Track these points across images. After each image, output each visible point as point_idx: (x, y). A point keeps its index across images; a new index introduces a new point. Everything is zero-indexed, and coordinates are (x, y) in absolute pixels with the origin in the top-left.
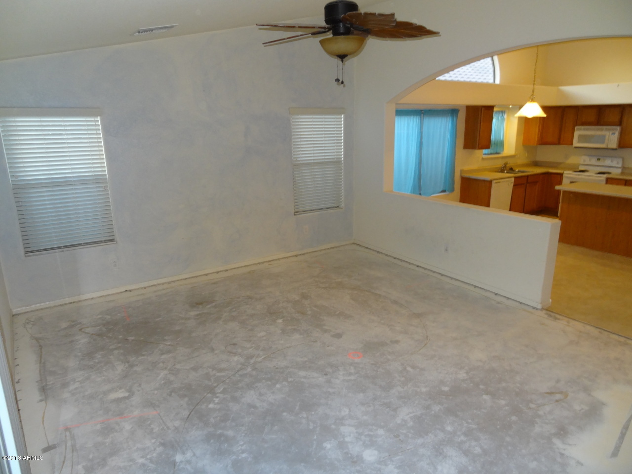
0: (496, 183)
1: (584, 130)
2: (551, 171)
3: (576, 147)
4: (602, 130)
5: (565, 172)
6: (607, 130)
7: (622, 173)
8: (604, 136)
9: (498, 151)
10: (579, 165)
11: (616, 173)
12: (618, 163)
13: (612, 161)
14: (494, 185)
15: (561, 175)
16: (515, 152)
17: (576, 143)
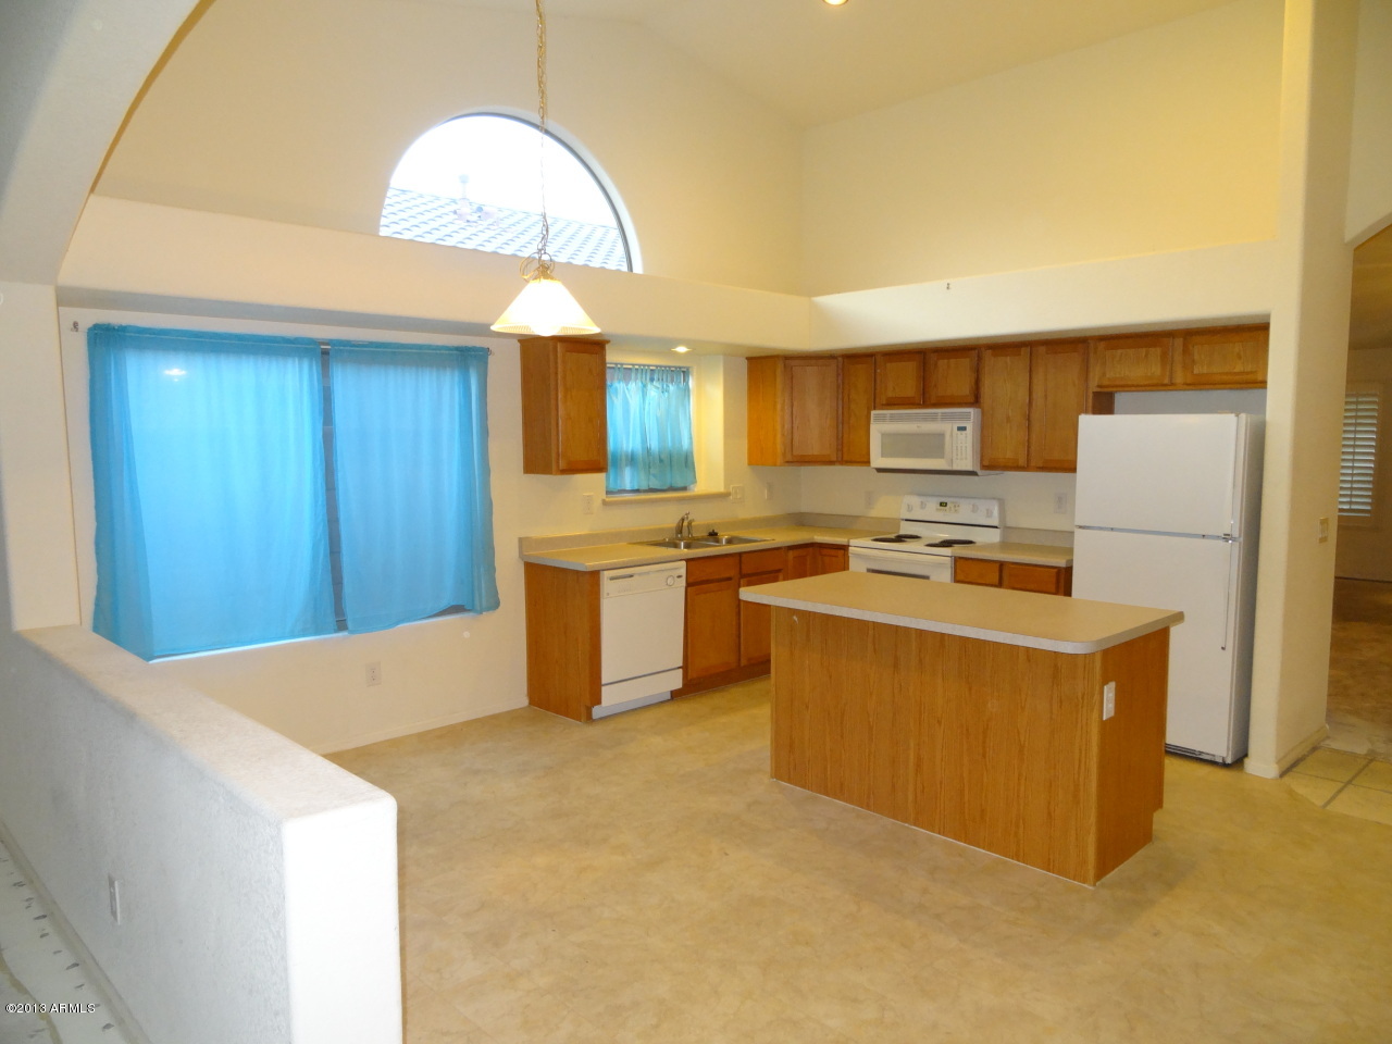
0: (612, 579)
1: (893, 419)
2: (820, 538)
3: (880, 470)
4: (934, 418)
5: (853, 542)
6: (945, 418)
7: (1004, 545)
8: (941, 436)
9: (679, 483)
10: (896, 522)
11: (987, 541)
12: (989, 514)
13: (975, 509)
14: (608, 587)
15: (844, 548)
16: (726, 486)
17: (878, 461)
